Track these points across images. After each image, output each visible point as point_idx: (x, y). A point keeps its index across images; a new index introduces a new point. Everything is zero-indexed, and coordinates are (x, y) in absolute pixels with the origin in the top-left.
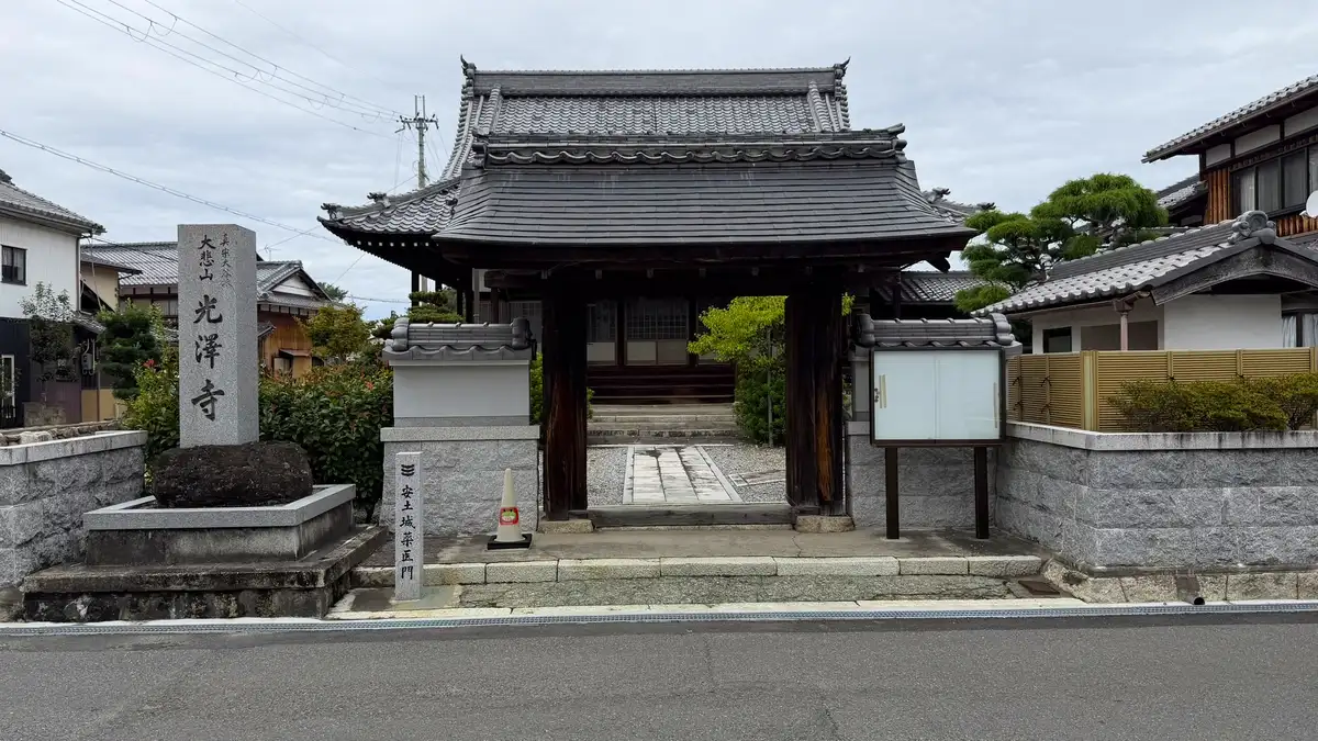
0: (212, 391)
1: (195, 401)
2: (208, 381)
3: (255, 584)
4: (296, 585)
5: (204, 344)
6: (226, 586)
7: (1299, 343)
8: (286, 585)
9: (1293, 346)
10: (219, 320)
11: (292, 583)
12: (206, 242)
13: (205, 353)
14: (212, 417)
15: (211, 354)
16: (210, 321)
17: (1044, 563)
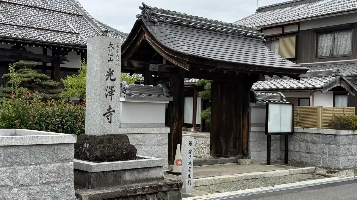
0: (111, 110)
1: (104, 115)
2: (110, 106)
3: (164, 189)
4: (176, 188)
5: (108, 90)
6: (155, 191)
8: (173, 189)
10: (115, 80)
11: (175, 187)
12: (111, 45)
13: (109, 94)
14: (110, 122)
15: (111, 94)
16: (111, 80)
17: (316, 169)
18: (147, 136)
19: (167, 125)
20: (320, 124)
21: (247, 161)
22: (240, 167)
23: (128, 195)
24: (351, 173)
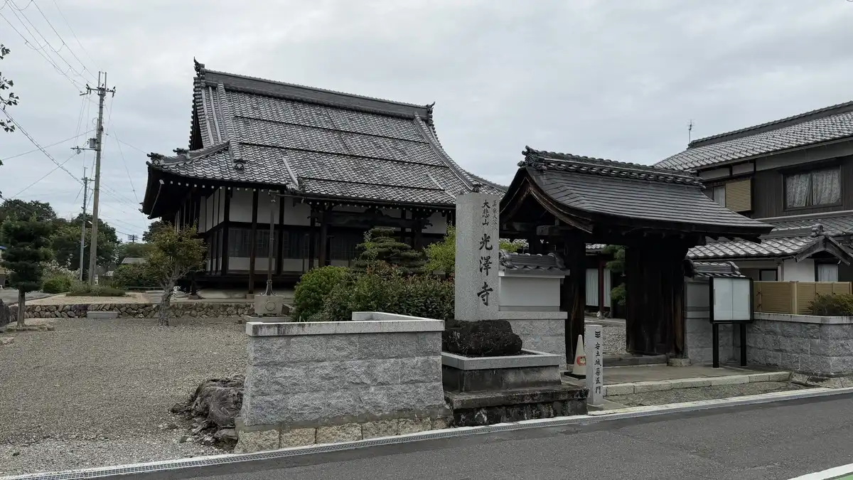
0: (487, 288)
1: (479, 294)
2: (485, 283)
3: (562, 398)
4: (579, 397)
5: (483, 262)
6: (549, 399)
7: (817, 280)
8: (575, 397)
9: (813, 281)
10: (491, 248)
11: (577, 396)
12: (486, 204)
13: (484, 267)
14: (486, 304)
15: (487, 268)
16: (487, 249)
17: (790, 374)
18: (536, 324)
19: (562, 308)
20: (796, 307)
21: (683, 362)
22: (671, 369)
23: (513, 403)
24: (848, 381)
